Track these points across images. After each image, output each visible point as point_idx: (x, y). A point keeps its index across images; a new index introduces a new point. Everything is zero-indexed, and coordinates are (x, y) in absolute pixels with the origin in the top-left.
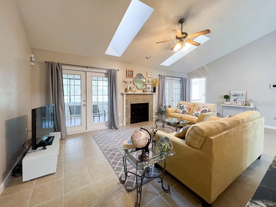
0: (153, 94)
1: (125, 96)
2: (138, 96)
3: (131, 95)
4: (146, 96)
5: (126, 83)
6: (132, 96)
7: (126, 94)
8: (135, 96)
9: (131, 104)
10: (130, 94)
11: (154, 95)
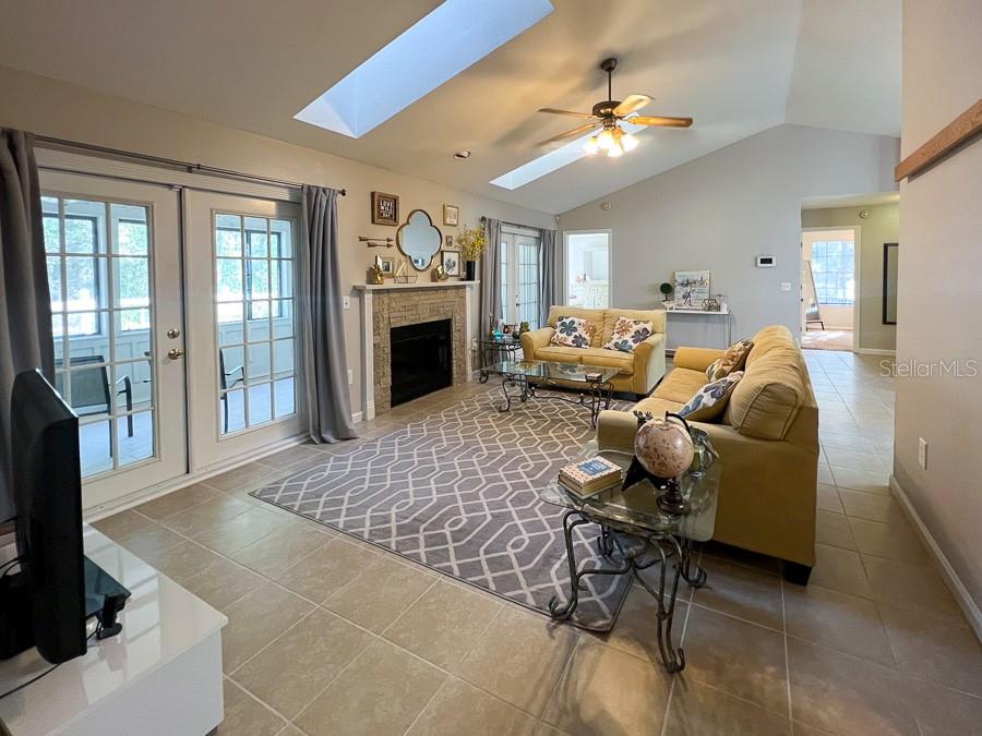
0: (464, 286)
1: (368, 297)
2: (415, 298)
3: (392, 295)
4: (441, 294)
5: (369, 245)
6: (396, 295)
7: (375, 292)
8: (405, 294)
9: (392, 329)
10: (388, 291)
11: (468, 289)
